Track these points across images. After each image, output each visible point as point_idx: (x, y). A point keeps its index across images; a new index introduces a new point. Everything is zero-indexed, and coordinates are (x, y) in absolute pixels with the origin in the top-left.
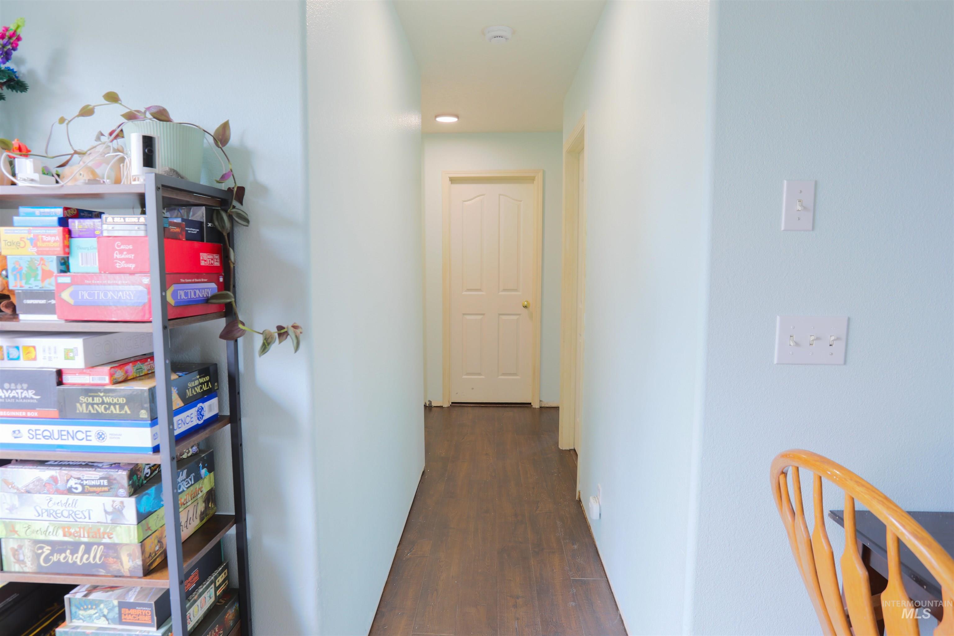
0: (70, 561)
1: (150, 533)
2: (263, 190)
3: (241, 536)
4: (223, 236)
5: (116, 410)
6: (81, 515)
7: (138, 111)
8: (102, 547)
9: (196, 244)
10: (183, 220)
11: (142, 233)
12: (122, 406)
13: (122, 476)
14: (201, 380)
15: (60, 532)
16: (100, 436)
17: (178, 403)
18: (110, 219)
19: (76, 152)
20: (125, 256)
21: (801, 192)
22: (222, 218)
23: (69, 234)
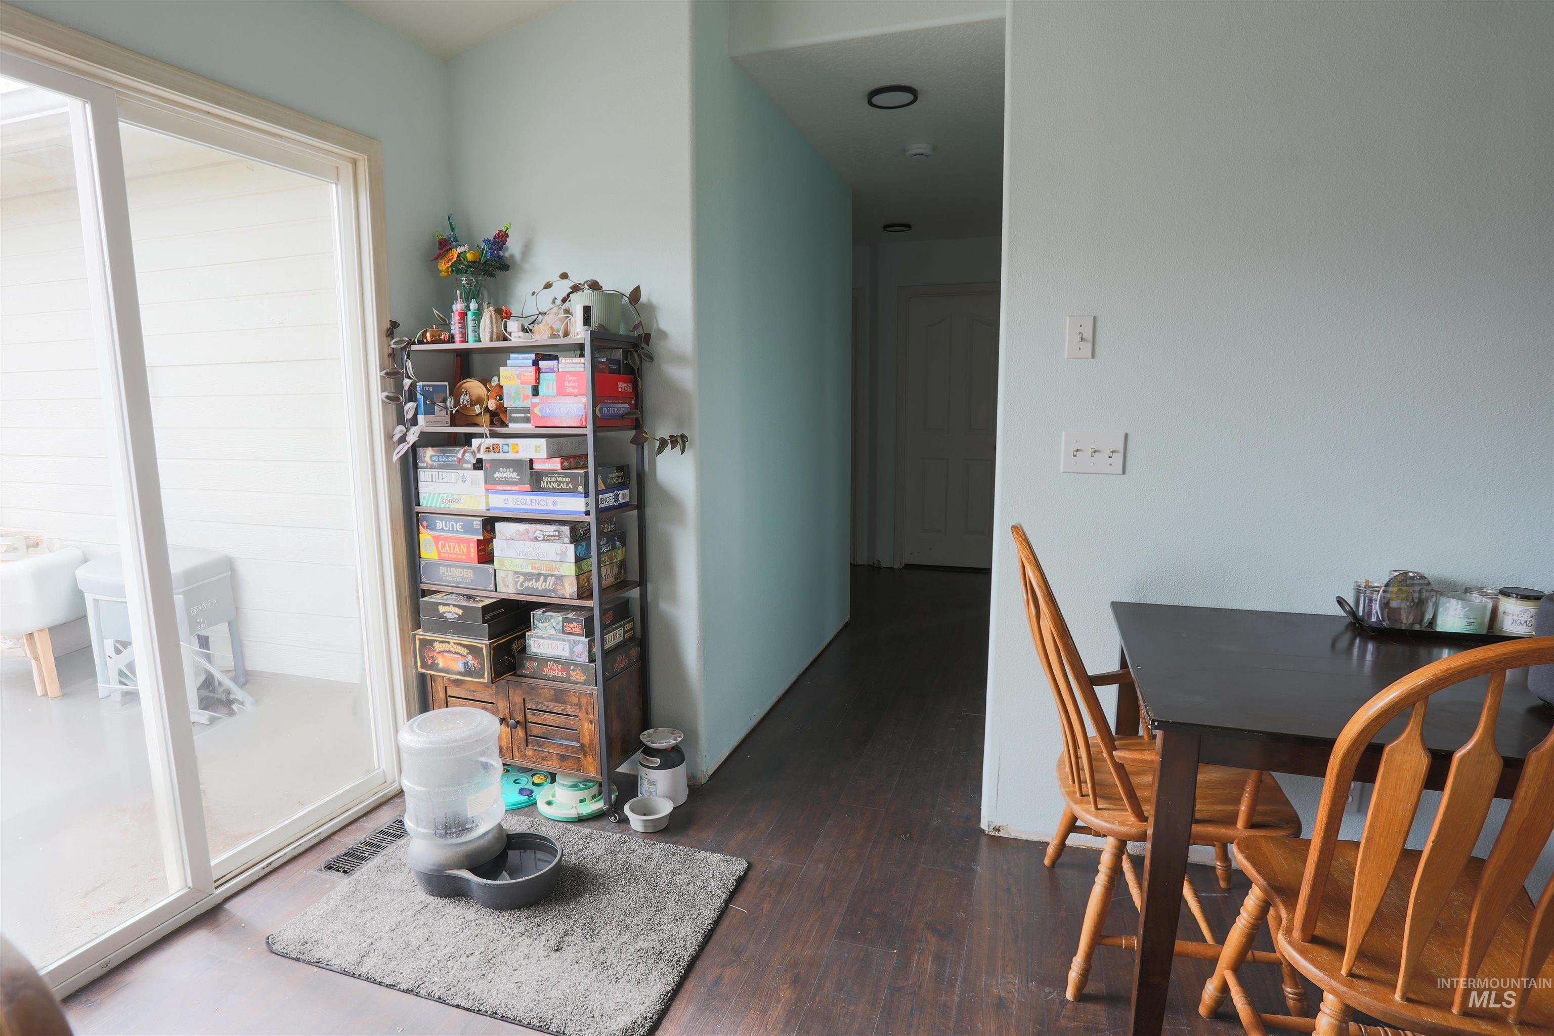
0: (535, 587)
1: (582, 572)
2: (663, 335)
3: (643, 595)
4: (635, 370)
5: (564, 486)
6: (542, 555)
7: (580, 284)
8: (553, 578)
9: (617, 376)
10: (607, 359)
11: (582, 369)
12: (567, 484)
13: (566, 529)
14: (617, 474)
15: (530, 566)
16: (554, 503)
17: (602, 486)
18: (563, 361)
19: (540, 313)
20: (572, 384)
21: (1081, 326)
22: (634, 356)
23: (538, 371)
